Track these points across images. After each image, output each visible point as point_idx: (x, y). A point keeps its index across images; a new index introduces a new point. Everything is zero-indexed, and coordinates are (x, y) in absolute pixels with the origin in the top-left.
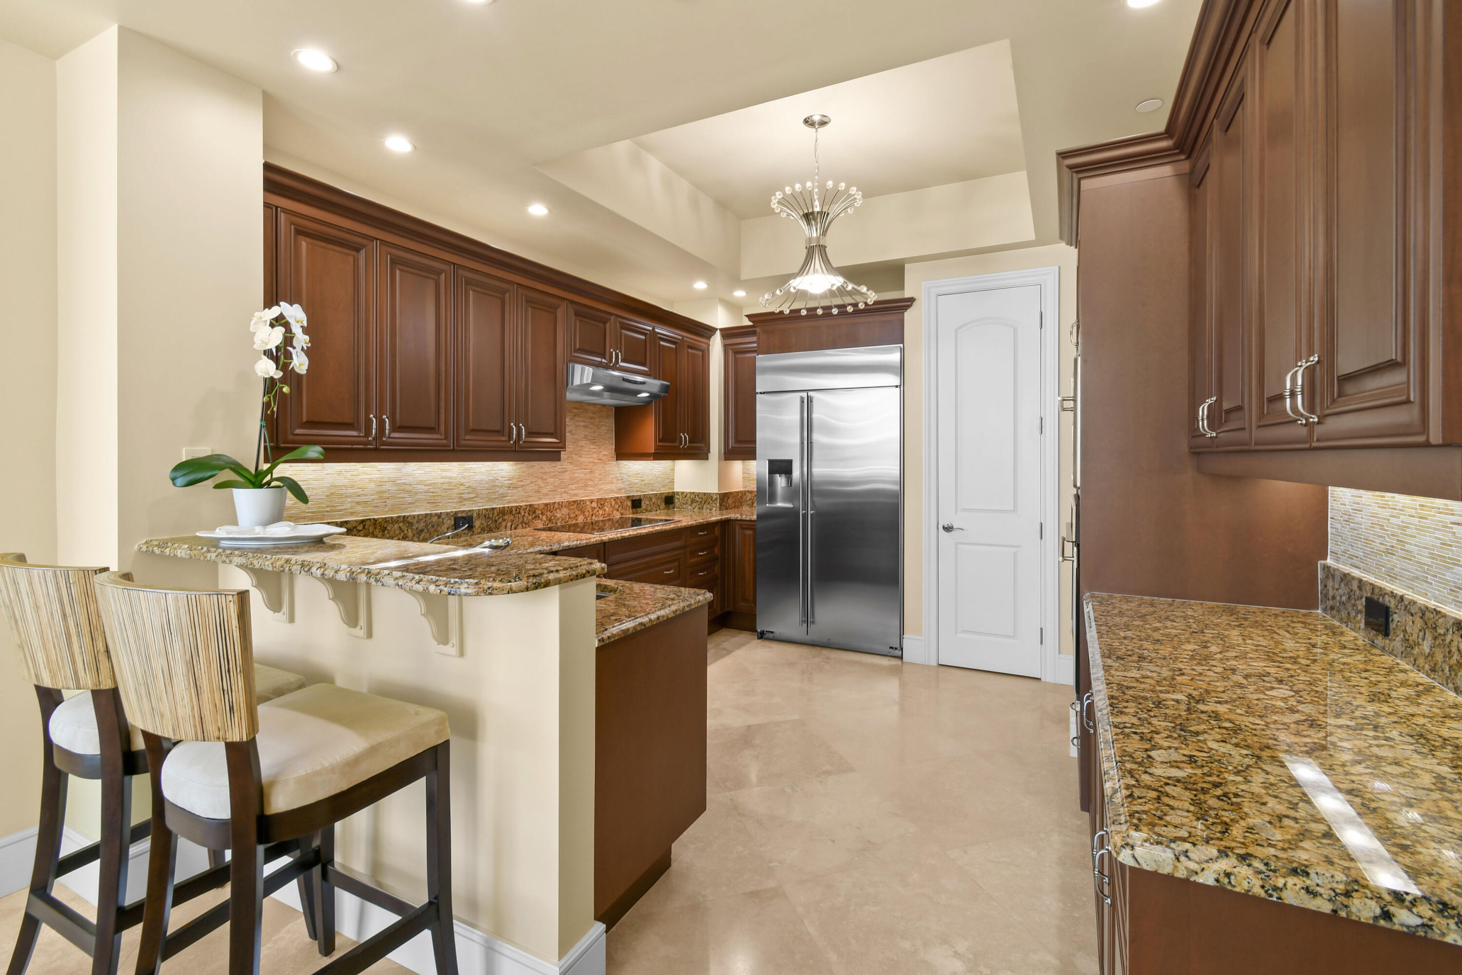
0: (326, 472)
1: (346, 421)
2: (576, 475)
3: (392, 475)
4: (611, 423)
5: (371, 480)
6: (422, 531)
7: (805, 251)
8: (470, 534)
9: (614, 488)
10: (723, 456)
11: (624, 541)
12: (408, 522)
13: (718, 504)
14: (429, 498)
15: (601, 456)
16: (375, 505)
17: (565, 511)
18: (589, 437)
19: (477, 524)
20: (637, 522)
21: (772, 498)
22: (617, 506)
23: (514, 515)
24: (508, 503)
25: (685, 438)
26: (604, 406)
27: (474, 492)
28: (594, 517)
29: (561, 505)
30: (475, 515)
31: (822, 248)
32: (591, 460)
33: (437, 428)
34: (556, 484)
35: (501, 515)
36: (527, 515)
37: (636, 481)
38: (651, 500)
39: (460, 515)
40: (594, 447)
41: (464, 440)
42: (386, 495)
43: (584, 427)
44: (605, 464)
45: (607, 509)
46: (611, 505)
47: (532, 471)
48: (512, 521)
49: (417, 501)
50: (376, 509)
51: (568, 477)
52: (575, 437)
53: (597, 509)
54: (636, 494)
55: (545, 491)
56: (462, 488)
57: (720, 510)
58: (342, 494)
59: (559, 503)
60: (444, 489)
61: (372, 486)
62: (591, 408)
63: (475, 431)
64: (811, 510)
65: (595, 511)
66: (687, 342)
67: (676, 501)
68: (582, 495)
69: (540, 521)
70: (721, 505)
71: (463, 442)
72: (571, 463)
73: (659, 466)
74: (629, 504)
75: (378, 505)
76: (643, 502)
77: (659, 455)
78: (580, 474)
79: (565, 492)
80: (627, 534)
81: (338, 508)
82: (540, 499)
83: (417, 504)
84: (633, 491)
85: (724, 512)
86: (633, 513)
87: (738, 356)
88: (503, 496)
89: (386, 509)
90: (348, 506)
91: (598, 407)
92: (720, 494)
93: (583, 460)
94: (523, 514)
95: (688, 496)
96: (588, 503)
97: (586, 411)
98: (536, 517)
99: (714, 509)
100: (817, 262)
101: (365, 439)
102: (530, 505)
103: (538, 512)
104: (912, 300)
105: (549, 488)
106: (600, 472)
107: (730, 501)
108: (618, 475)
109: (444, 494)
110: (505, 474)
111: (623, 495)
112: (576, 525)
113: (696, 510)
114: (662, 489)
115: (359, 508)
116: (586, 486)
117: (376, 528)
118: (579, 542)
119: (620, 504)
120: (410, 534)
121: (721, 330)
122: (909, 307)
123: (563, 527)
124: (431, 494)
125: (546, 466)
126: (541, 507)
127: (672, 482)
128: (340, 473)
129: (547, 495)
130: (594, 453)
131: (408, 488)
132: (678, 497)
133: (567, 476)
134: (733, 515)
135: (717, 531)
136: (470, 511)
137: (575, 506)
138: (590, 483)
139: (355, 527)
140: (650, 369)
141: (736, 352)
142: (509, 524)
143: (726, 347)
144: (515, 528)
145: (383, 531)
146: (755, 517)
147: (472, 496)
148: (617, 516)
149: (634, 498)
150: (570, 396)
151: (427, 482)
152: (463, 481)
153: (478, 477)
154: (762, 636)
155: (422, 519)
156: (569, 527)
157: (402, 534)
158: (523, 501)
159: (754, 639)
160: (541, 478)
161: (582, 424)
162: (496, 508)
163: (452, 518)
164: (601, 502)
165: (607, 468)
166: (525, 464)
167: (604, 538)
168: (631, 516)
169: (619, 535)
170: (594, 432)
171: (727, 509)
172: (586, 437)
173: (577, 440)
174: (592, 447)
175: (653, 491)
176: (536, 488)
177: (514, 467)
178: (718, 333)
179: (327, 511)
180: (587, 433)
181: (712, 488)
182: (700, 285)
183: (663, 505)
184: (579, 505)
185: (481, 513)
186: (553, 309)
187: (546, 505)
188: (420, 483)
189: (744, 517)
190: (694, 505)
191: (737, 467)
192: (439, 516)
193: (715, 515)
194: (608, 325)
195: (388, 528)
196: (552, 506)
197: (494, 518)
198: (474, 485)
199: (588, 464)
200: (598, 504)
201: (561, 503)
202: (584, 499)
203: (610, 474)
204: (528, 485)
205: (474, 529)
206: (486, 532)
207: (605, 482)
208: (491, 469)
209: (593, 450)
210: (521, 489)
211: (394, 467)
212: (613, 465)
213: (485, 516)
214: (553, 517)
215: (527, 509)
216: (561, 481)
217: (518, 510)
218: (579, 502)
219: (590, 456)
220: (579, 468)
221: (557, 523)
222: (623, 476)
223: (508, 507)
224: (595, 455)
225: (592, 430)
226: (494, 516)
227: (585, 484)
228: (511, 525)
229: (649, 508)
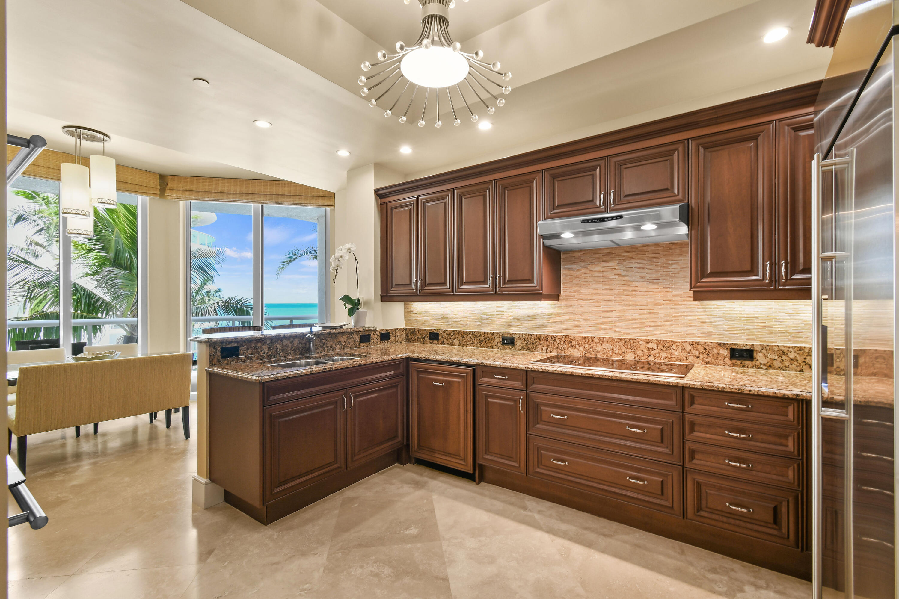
2: (627, 314)
5: (460, 311)
8: (513, 349)
9: (694, 331)
12: (475, 335)
14: (489, 323)
15: (669, 296)
17: (608, 346)
18: (647, 278)
19: (518, 343)
22: (696, 352)
23: (550, 342)
24: (548, 332)
27: (519, 322)
29: (602, 340)
30: (516, 337)
34: (600, 321)
35: (538, 340)
36: (562, 343)
39: (506, 335)
40: (656, 287)
42: (467, 319)
44: (676, 304)
45: (676, 353)
46: (684, 349)
47: (570, 309)
48: (548, 346)
49: (483, 324)
50: (462, 326)
54: (740, 342)
55: (586, 326)
56: (510, 318)
59: (599, 338)
60: (498, 318)
61: (460, 314)
62: (652, 248)
68: (635, 334)
72: (619, 303)
74: (725, 353)
75: (463, 324)
78: (631, 313)
79: (611, 329)
82: (580, 332)
83: (483, 326)
84: (737, 338)
86: (734, 365)
88: (542, 327)
89: (467, 327)
90: (449, 323)
91: (665, 246)
93: (639, 300)
94: (558, 342)
96: (641, 343)
97: (643, 252)
102: (566, 336)
103: (574, 343)
105: (590, 324)
106: (667, 313)
108: (705, 318)
109: (498, 321)
111: (712, 340)
115: (454, 325)
116: (644, 326)
120: (476, 342)
124: (490, 321)
126: (579, 339)
130: (656, 293)
131: (477, 316)
133: (614, 315)
136: (513, 334)
137: (622, 343)
138: (648, 323)
142: (545, 348)
145: (463, 338)
147: (518, 324)
149: (737, 347)
151: (488, 314)
152: (510, 314)
153: (521, 312)
155: (482, 334)
157: (471, 341)
158: (562, 332)
160: (581, 315)
161: (636, 265)
162: (533, 334)
163: (501, 337)
164: (665, 345)
165: (680, 308)
172: (642, 278)
174: (650, 287)
177: (553, 306)
179: (442, 325)
185: (521, 336)
187: (584, 338)
188: (484, 314)
192: (493, 334)
195: (465, 337)
197: (531, 341)
198: (519, 317)
199: (646, 304)
200: (660, 346)
201: (601, 339)
202: (636, 338)
203: (686, 316)
204: (566, 320)
205: (516, 346)
206: (525, 350)
207: (675, 323)
208: (532, 307)
209: (655, 290)
210: (559, 323)
211: (470, 304)
212: (692, 306)
213: (525, 338)
214: (591, 349)
215: (563, 339)
216: (606, 319)
217: (553, 339)
218: (628, 340)
219: (649, 296)
220: (630, 308)
221: (596, 356)
222: (715, 319)
223: (544, 335)
224: (658, 295)
225: (654, 271)
226: (532, 340)
227: (640, 324)
228: (547, 349)
229: (777, 364)
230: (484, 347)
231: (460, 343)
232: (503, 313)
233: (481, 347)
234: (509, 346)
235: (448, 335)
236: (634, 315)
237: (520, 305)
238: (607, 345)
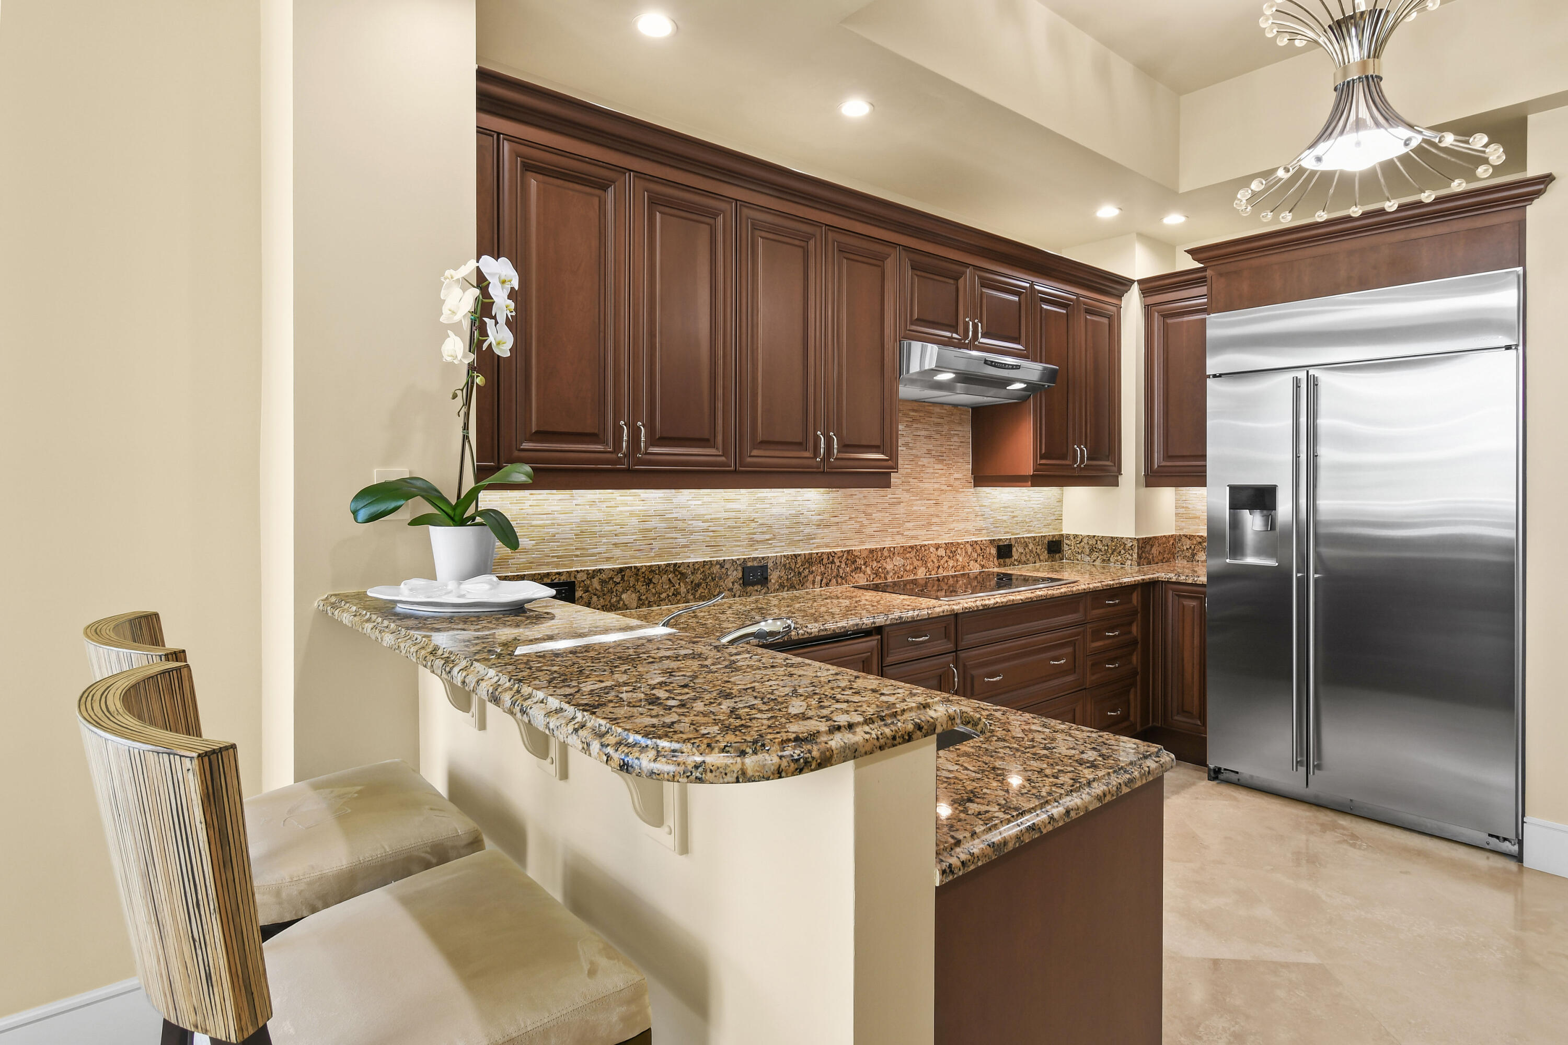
0: (575, 502)
1: (589, 430)
2: (915, 508)
3: (660, 507)
4: (966, 431)
5: (632, 514)
6: (699, 585)
7: (1333, 95)
8: (764, 591)
9: (970, 528)
10: (1143, 480)
11: (987, 611)
12: (682, 574)
13: (1135, 556)
14: (708, 539)
15: (952, 481)
16: (638, 548)
17: (898, 561)
18: (933, 452)
19: (774, 577)
20: (1005, 581)
21: (1237, 548)
22: (975, 555)
23: (825, 565)
24: (817, 547)
25: (1082, 450)
26: (955, 406)
27: (769, 531)
28: (941, 570)
29: (892, 552)
30: (770, 565)
31: (1372, 82)
32: (936, 486)
33: (712, 440)
34: (886, 521)
35: (807, 565)
36: (843, 565)
37: (1005, 518)
38: (1027, 546)
39: (749, 564)
40: (940, 466)
41: (750, 456)
42: (652, 534)
43: (926, 437)
44: (957, 491)
45: (960, 559)
46: (966, 553)
47: (850, 501)
48: (823, 574)
50: (638, 554)
51: (902, 511)
52: (914, 452)
53: (946, 558)
54: (1003, 536)
55: (869, 531)
56: (753, 525)
57: (1139, 564)
58: (595, 533)
59: (889, 550)
60: (729, 527)
61: (634, 521)
62: (937, 410)
63: (765, 443)
64: (1316, 572)
65: (942, 562)
66: (1085, 304)
67: (1066, 548)
68: (923, 538)
69: (861, 575)
70: (1139, 557)
71: (749, 460)
72: (908, 491)
73: (1037, 495)
74: (994, 551)
75: (641, 548)
76: (1014, 549)
77: (1039, 479)
78: (920, 507)
79: (898, 533)
80: (992, 601)
81: (590, 551)
82: (863, 543)
84: (1000, 532)
85: (1146, 568)
86: (1000, 565)
87: (1170, 321)
88: (810, 537)
89: (652, 554)
90: (603, 549)
91: (947, 407)
92: (1138, 540)
93: (926, 485)
94: (838, 564)
95: (1085, 541)
96: (931, 549)
97: (930, 414)
98: (856, 569)
99: (1129, 562)
100: (1361, 108)
101: (614, 456)
102: (848, 552)
103: (860, 561)
104: (1547, 179)
105: (876, 526)
106: (950, 504)
107: (1155, 551)
108: (977, 509)
109: (728, 534)
110: (813, 507)
111: (984, 538)
112: (914, 582)
113: (1098, 563)
114: (1044, 530)
115: (617, 552)
116: (929, 524)
117: (638, 580)
118: (916, 613)
119: (979, 551)
120: (683, 590)
121: (1140, 282)
122: (1539, 193)
123: (895, 584)
124: (711, 534)
125: (872, 494)
126: (864, 554)
127: (1059, 519)
128: (592, 503)
129: (872, 536)
130: (941, 475)
131: (680, 525)
132: (1068, 542)
133: (901, 509)
134: (1161, 573)
135: (1135, 598)
136: (763, 558)
137: (913, 554)
138: (935, 520)
139: (611, 578)
140: (1027, 349)
141: (1165, 316)
142: (818, 578)
143: (1148, 310)
144: (827, 585)
145: (648, 584)
146: (1203, 579)
147: (767, 537)
148: (975, 569)
149: (1001, 543)
150: (906, 391)
151: (706, 517)
152: (754, 515)
153: (775, 511)
154: (1216, 775)
155: (698, 569)
156: (905, 585)
157: (673, 588)
158: (838, 546)
159: (1201, 779)
160: (864, 512)
161: (923, 433)
162: (799, 555)
163: (740, 568)
164: (952, 548)
165: (961, 497)
166: (842, 492)
167: (955, 607)
168: (996, 570)
169: (979, 603)
170: (942, 445)
171: (1149, 563)
172: (929, 452)
173: (917, 456)
174: (937, 466)
175: (1030, 532)
176: (857, 526)
177: (826, 496)
178: (1135, 288)
179: (577, 556)
180: (931, 447)
181: (1126, 530)
182: (1108, 212)
183: (1045, 555)
184: (918, 552)
185: (778, 563)
186: (878, 260)
187: (871, 551)
188: (696, 518)
189: (1182, 578)
190: (1095, 555)
191: (1166, 496)
192: (722, 564)
193: (1131, 574)
194: (961, 281)
195: (653, 580)
196: (879, 553)
197: (796, 570)
198: (770, 522)
199: (932, 492)
200: (948, 551)
201: (892, 549)
202: (926, 543)
203: (964, 507)
204: (845, 522)
205: (769, 585)
206: (786, 588)
207: (957, 518)
208: (793, 499)
209: (940, 472)
210: (834, 528)
211: (662, 495)
212: (969, 494)
213: (785, 565)
214: (880, 570)
215: (844, 557)
216: (893, 516)
217: (831, 558)
218: (919, 547)
219: (935, 480)
220: (918, 498)
221: (886, 579)
222: (985, 510)
223: (817, 554)
224: (942, 479)
225: (939, 443)
226: (797, 566)
227: (927, 521)
228: (821, 581)
229: (1024, 559)
230: (702, 598)
231: (640, 599)
232: (739, 515)
233: (696, 600)
234: (756, 588)
235: (603, 582)
236: (922, 508)
237: (772, 494)
238: (898, 558)
